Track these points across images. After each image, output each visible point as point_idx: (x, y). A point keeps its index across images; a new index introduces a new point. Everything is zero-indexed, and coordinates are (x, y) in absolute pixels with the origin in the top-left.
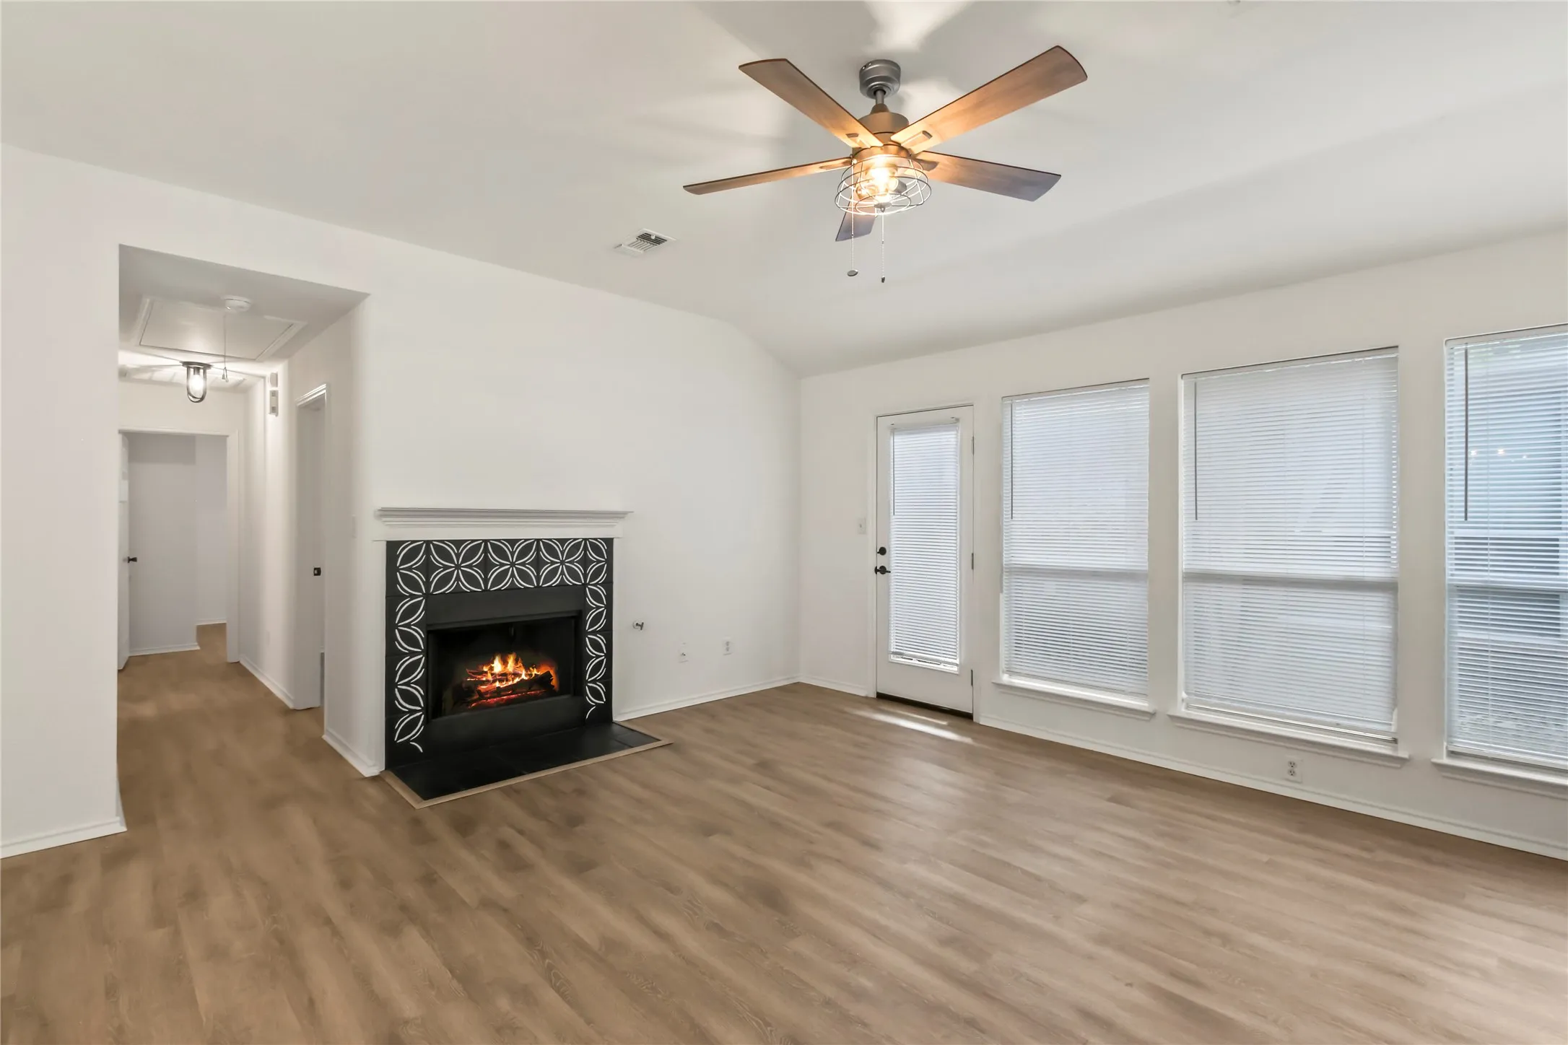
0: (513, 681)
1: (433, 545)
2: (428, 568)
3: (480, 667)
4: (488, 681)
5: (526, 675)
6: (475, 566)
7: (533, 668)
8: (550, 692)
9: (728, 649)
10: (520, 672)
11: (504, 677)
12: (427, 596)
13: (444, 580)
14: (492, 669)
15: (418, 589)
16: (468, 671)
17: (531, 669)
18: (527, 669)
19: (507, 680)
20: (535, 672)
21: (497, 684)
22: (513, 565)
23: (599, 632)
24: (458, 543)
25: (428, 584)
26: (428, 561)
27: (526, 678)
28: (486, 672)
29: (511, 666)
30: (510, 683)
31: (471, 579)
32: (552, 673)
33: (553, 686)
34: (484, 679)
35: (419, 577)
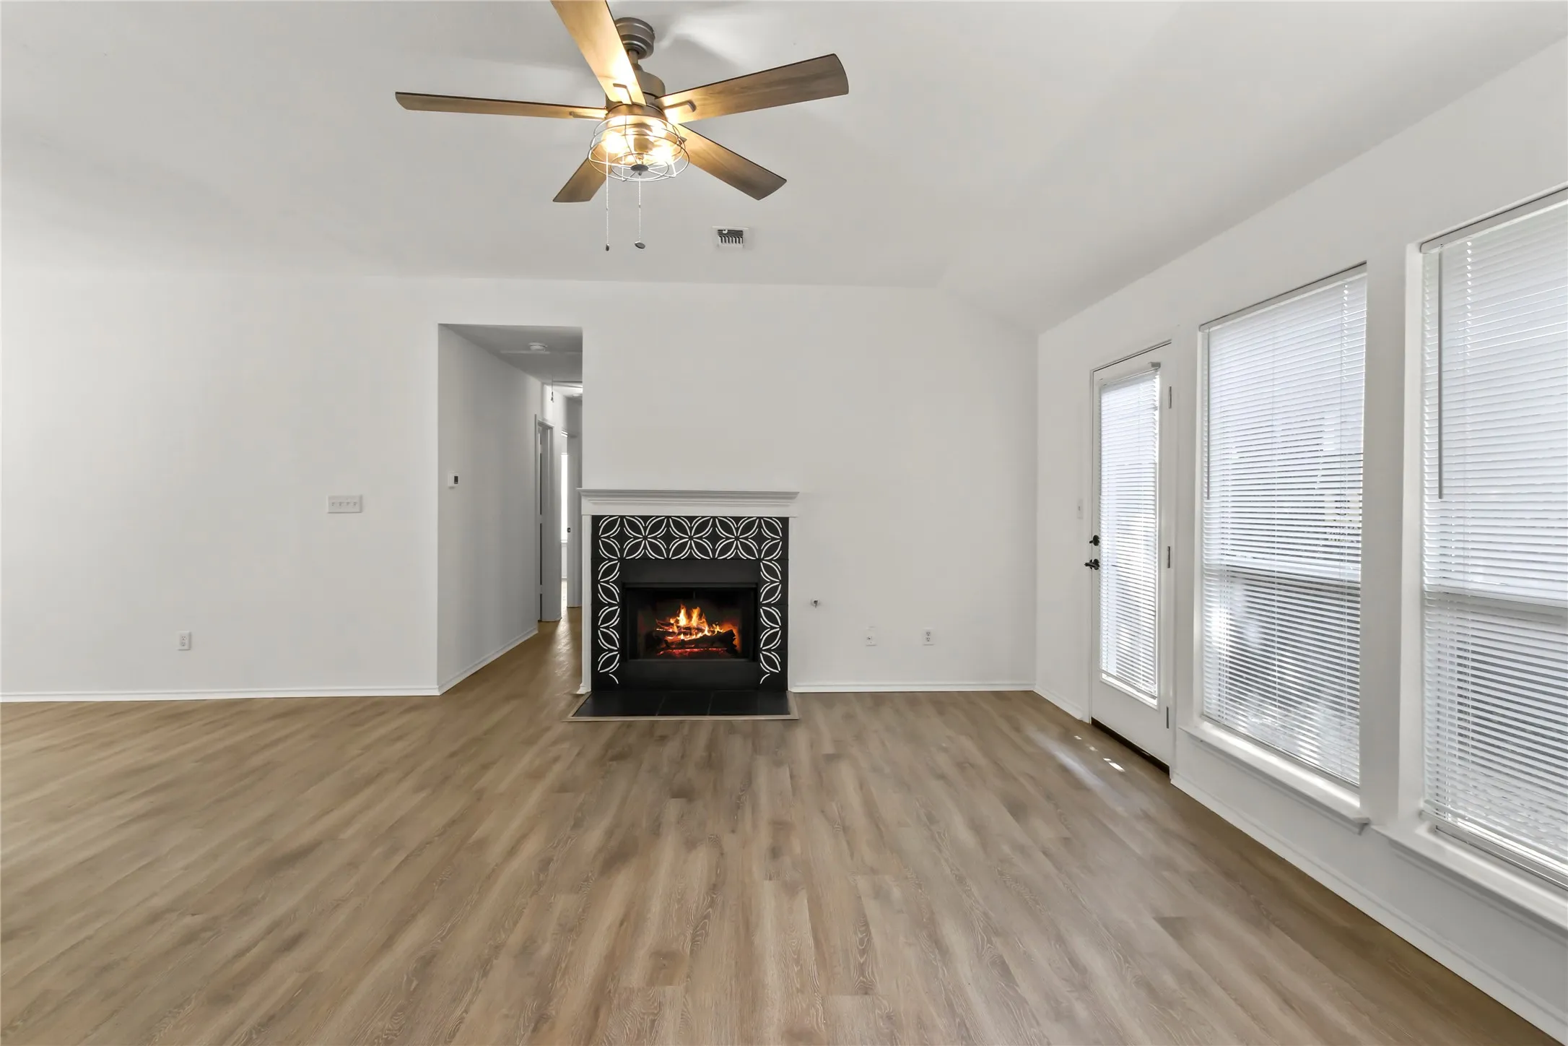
0: (696, 634)
1: (626, 519)
2: (622, 538)
3: (668, 618)
4: (674, 633)
5: (709, 631)
6: (659, 538)
7: (716, 625)
8: (732, 651)
9: (928, 640)
10: (703, 628)
11: (688, 630)
12: (621, 560)
13: (635, 548)
14: (677, 621)
15: (614, 553)
16: (657, 621)
17: (714, 625)
18: (710, 625)
19: (691, 634)
20: (717, 629)
21: (682, 637)
22: (691, 538)
23: (774, 605)
24: (645, 518)
25: (622, 550)
26: (622, 532)
27: (709, 634)
28: (672, 624)
29: (695, 622)
30: (694, 637)
31: (656, 549)
32: (735, 632)
33: (736, 646)
34: (671, 630)
35: (615, 545)
